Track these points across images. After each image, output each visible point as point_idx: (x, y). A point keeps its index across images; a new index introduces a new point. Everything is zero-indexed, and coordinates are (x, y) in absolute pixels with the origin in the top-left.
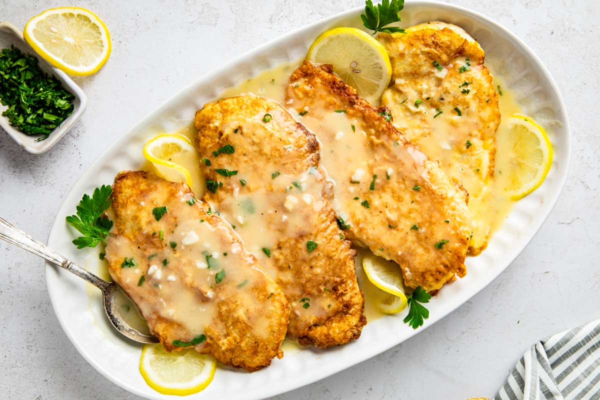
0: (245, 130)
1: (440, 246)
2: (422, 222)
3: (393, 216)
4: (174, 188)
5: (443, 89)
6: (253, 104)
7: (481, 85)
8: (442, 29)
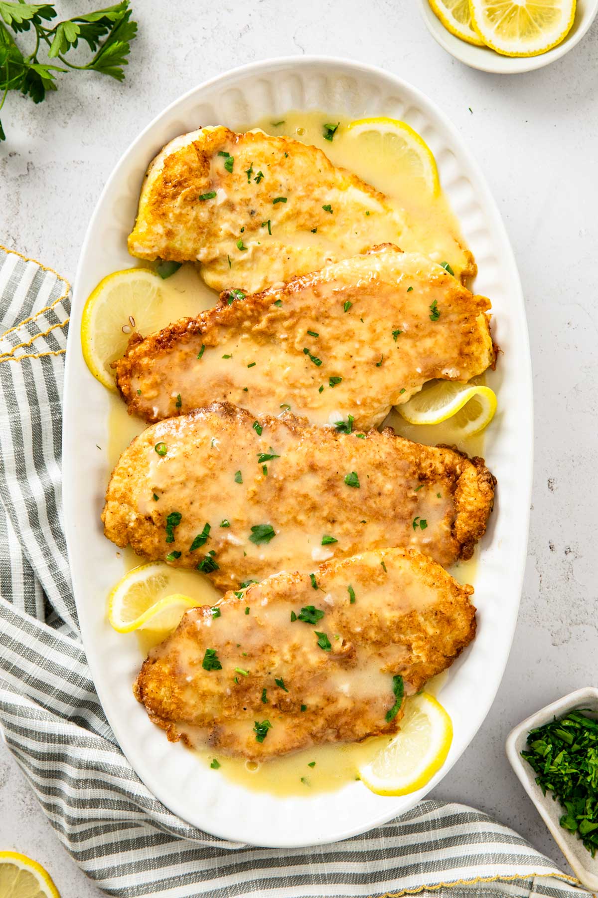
0: (161, 486)
1: (435, 314)
2: (393, 322)
3: (368, 354)
4: (188, 628)
5: (240, 204)
6: (134, 457)
7: (261, 154)
8: (163, 166)
